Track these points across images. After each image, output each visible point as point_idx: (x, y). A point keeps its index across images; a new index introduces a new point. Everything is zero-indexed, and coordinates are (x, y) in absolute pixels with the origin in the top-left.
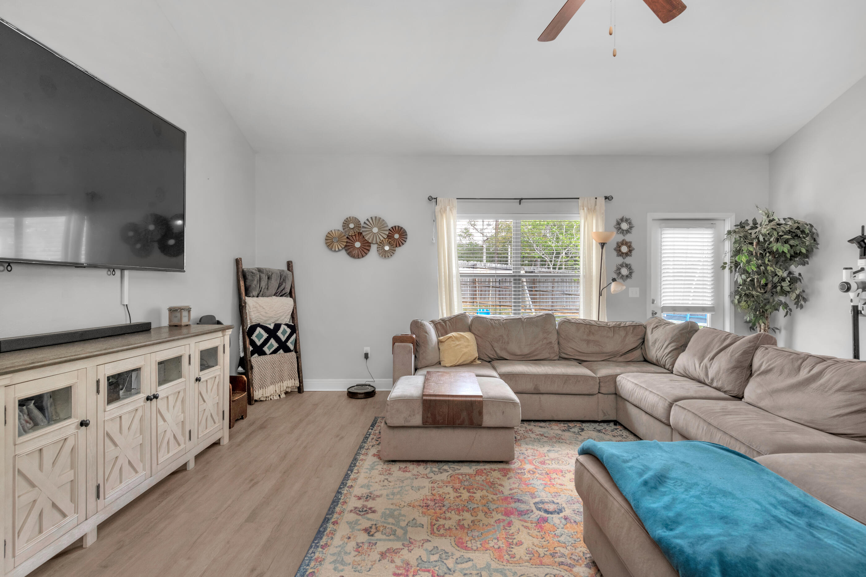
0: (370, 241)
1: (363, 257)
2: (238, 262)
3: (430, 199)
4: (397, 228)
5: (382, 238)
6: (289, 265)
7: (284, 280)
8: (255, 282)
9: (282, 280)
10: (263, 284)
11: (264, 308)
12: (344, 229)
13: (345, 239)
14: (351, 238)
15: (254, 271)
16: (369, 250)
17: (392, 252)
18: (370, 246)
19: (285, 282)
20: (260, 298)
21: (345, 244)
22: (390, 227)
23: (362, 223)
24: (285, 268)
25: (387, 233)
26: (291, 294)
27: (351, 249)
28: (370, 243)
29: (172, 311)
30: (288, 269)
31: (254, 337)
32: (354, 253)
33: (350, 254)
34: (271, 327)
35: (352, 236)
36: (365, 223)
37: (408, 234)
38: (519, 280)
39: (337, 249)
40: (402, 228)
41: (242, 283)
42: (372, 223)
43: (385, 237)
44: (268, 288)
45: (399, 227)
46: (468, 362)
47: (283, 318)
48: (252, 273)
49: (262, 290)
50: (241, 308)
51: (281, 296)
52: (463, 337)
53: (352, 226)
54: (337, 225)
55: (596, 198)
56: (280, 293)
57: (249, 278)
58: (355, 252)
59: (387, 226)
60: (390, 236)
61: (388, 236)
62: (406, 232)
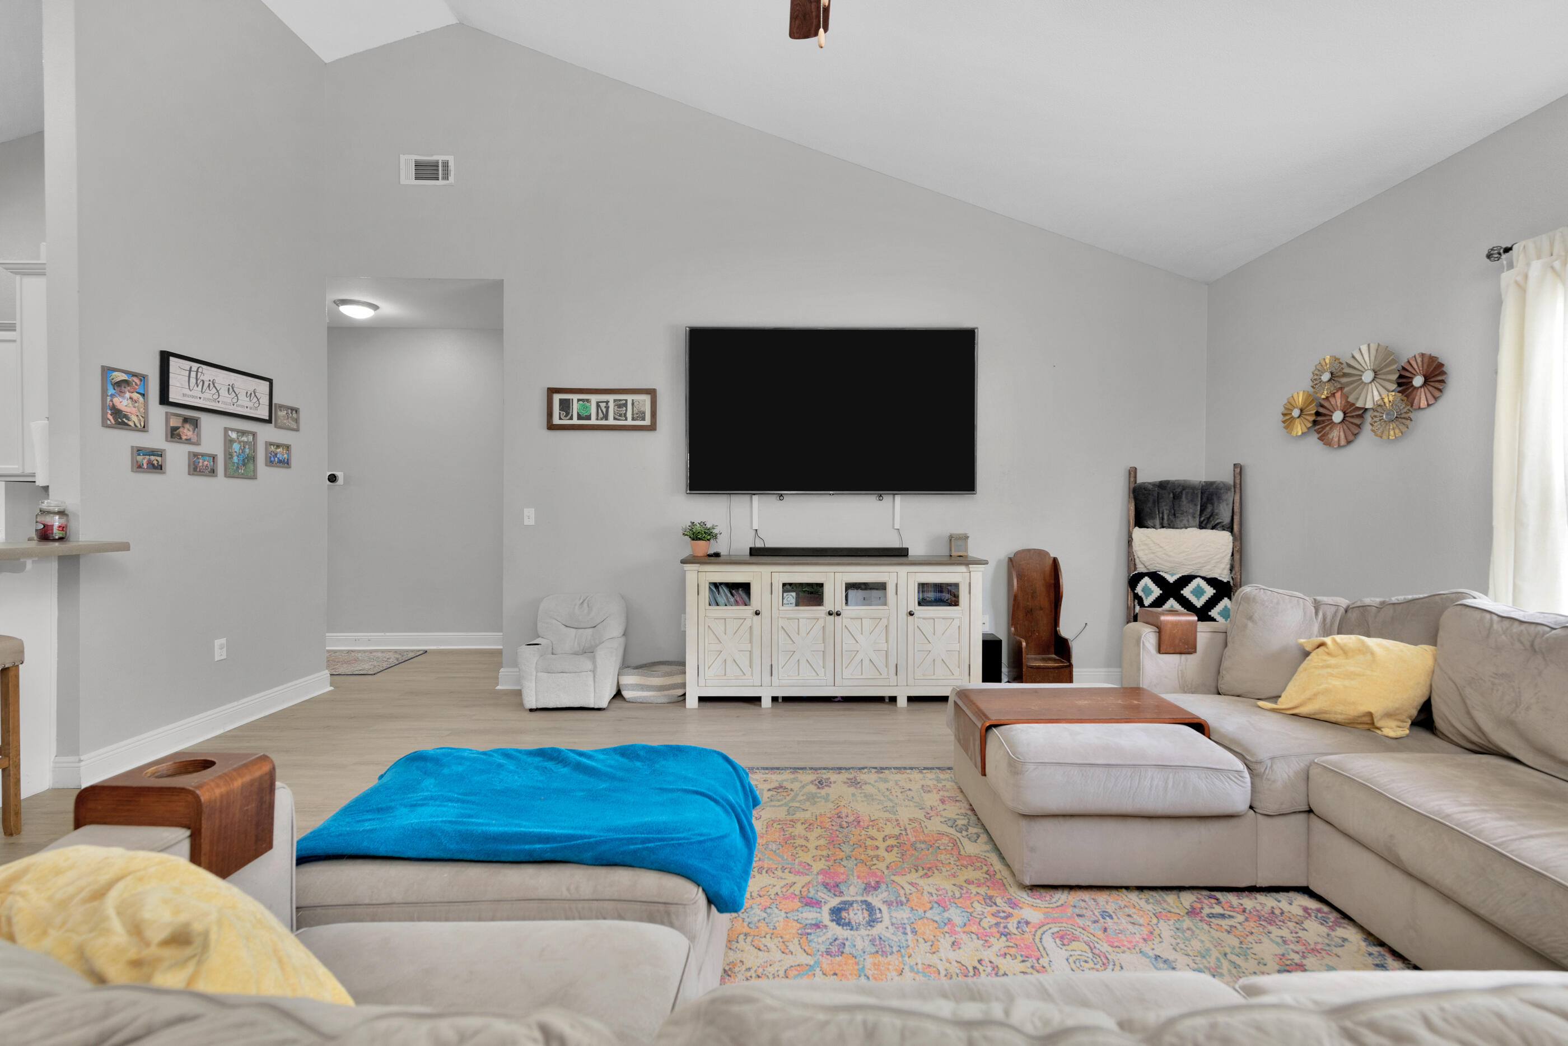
0: (1360, 406)
1: (1348, 443)
2: (1133, 472)
3: (1494, 254)
4: (1419, 360)
5: (1386, 393)
6: (1239, 470)
7: (1208, 499)
8: (1150, 504)
9: (1204, 500)
10: (1166, 507)
11: (1161, 547)
12: (1312, 387)
13: (1315, 408)
14: (1326, 404)
15: (1155, 486)
17: (1409, 420)
18: (1364, 417)
19: (1213, 504)
20: (1165, 530)
21: (1314, 419)
22: (1403, 362)
23: (1343, 365)
24: (1223, 477)
25: (1395, 377)
26: (1233, 524)
27: (1327, 430)
28: (1362, 411)
30: (1233, 481)
31: (1139, 589)
32: (1331, 436)
33: (1323, 439)
34: (1171, 579)
35: (1327, 398)
36: (1349, 364)
39: (1298, 433)
40: (1431, 357)
42: (1363, 362)
43: (1394, 386)
44: (1175, 515)
45: (1423, 355)
48: (1152, 489)
49: (1166, 517)
50: (1129, 544)
51: (1212, 528)
53: (1327, 375)
54: (1301, 383)
56: (1206, 523)
57: (1146, 497)
58: (1336, 434)
59: (1396, 360)
60: (1404, 383)
61: (1399, 385)
62: (1441, 365)
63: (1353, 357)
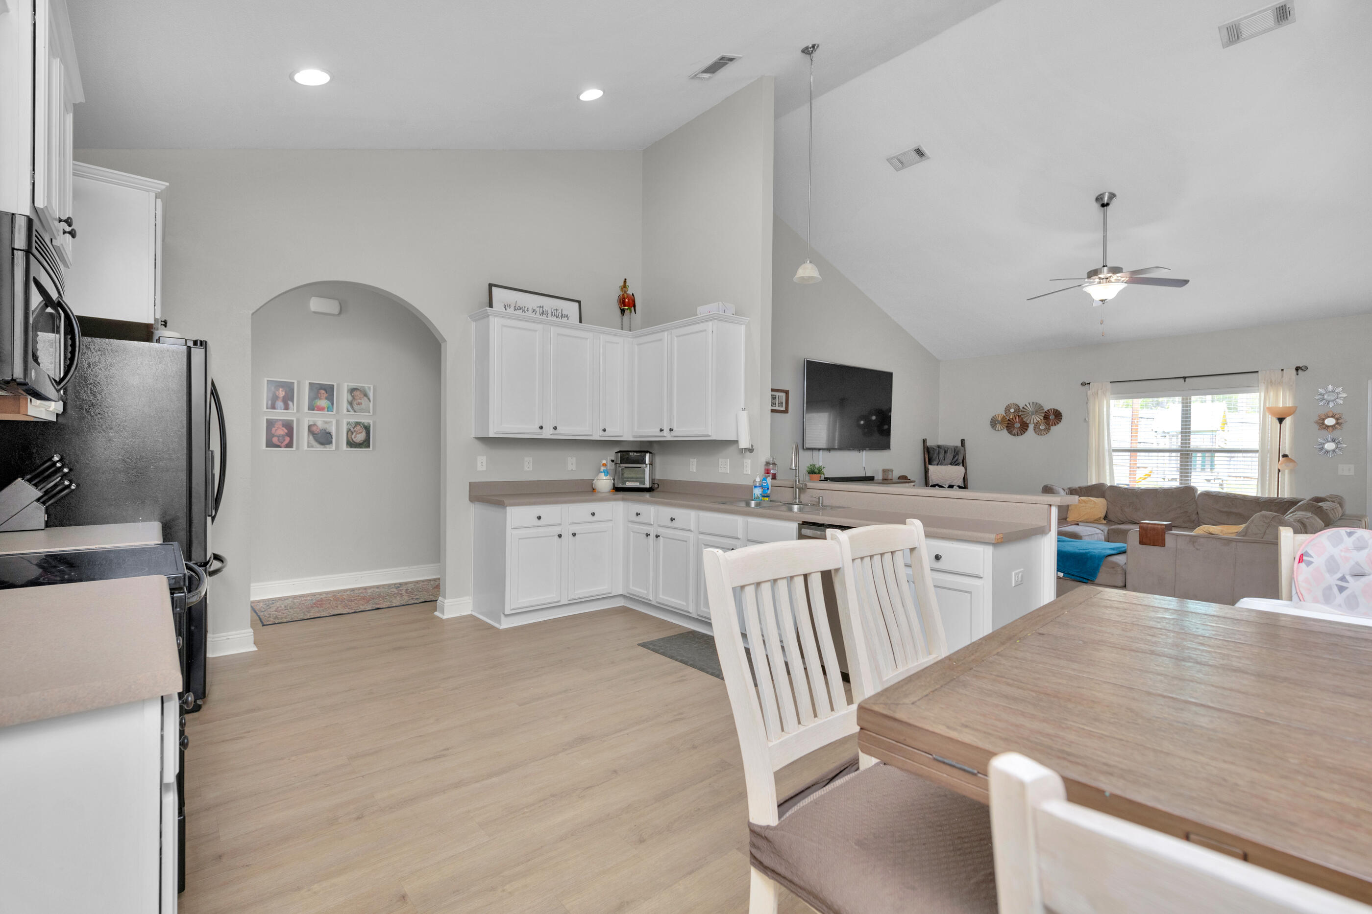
0: (1027, 422)
1: (1022, 434)
2: (924, 441)
3: (1083, 384)
4: (1052, 410)
5: (1039, 420)
6: (963, 441)
7: (957, 453)
8: (935, 455)
9: (955, 453)
10: (941, 456)
11: (941, 474)
12: (1005, 413)
13: (1007, 421)
14: (1011, 420)
15: (935, 448)
16: (1027, 430)
17: (1048, 429)
18: (1028, 426)
19: (958, 455)
20: (939, 466)
21: (1006, 425)
22: (1046, 410)
23: (1021, 408)
24: (959, 444)
25: (1043, 415)
26: (964, 463)
27: (1012, 429)
28: (1028, 424)
29: (884, 471)
30: (962, 446)
32: (1014, 432)
33: (1010, 432)
34: (946, 487)
35: (1012, 419)
36: (1023, 408)
37: (1062, 415)
38: (1188, 454)
39: (1000, 429)
40: (1057, 410)
41: (927, 456)
42: (1030, 408)
43: (1042, 418)
44: (945, 459)
45: (1055, 409)
46: (1092, 520)
47: (956, 481)
48: (934, 449)
49: (942, 461)
50: (926, 471)
51: (955, 465)
52: (1091, 501)
53: (1012, 410)
54: (1000, 411)
55: (1282, 370)
56: (954, 463)
57: (932, 452)
58: (1016, 431)
59: (1043, 409)
60: (1046, 417)
61: (1044, 417)
62: (1061, 413)
63: (1026, 405)
